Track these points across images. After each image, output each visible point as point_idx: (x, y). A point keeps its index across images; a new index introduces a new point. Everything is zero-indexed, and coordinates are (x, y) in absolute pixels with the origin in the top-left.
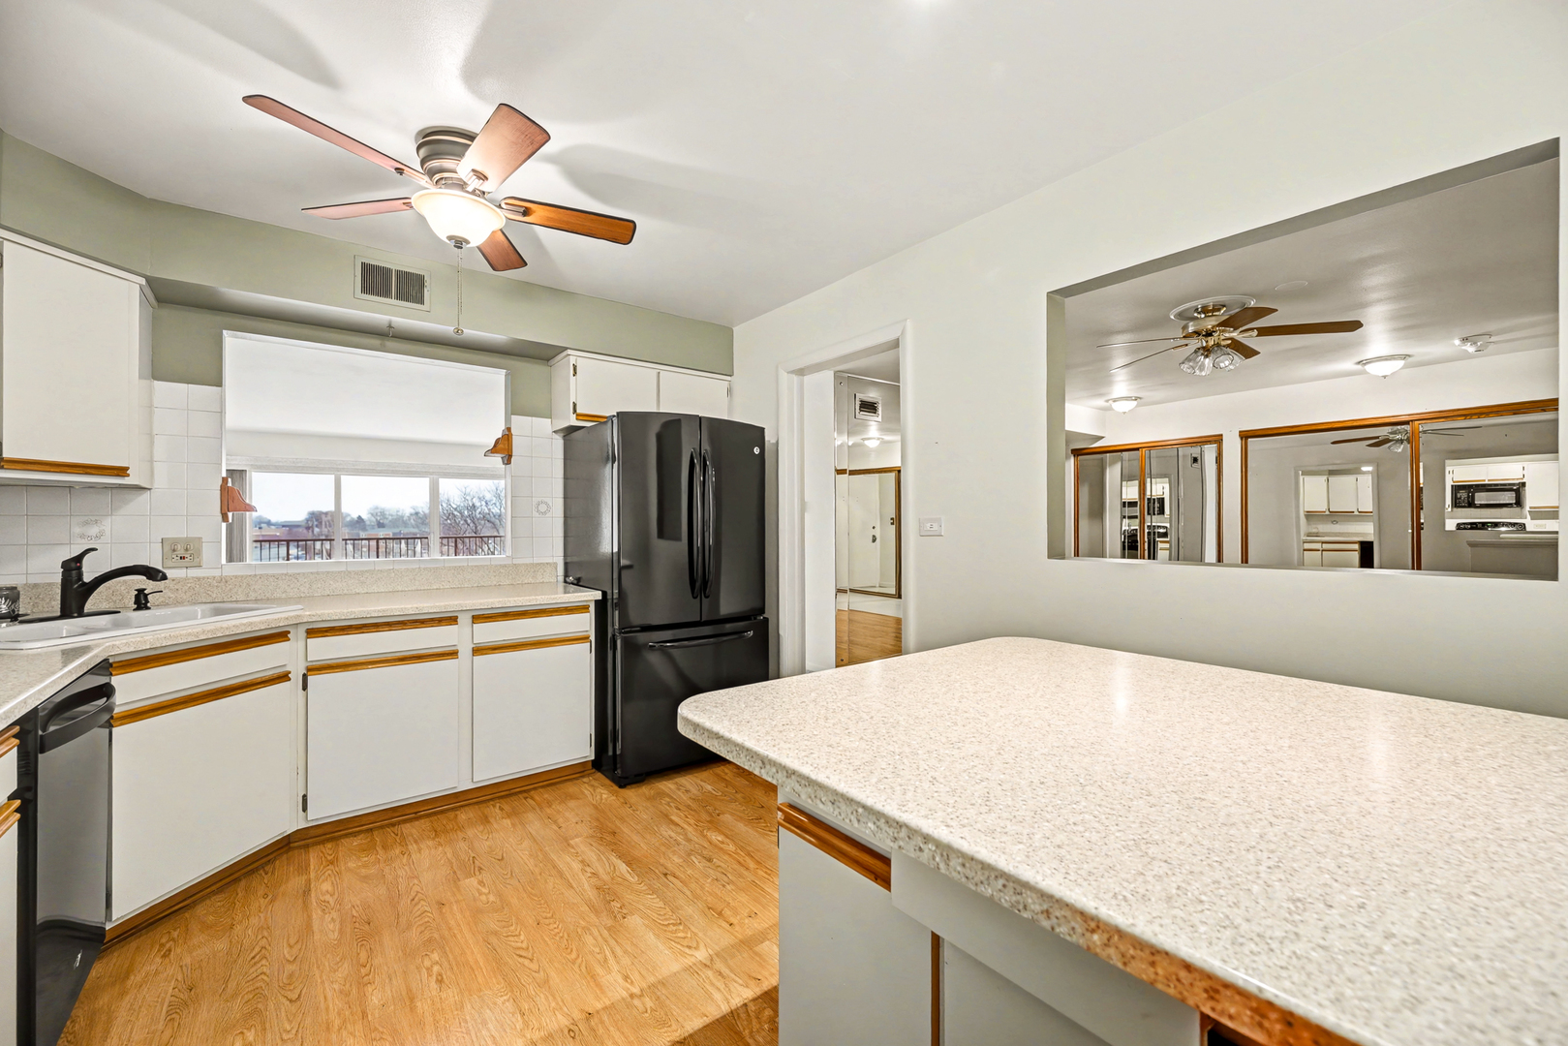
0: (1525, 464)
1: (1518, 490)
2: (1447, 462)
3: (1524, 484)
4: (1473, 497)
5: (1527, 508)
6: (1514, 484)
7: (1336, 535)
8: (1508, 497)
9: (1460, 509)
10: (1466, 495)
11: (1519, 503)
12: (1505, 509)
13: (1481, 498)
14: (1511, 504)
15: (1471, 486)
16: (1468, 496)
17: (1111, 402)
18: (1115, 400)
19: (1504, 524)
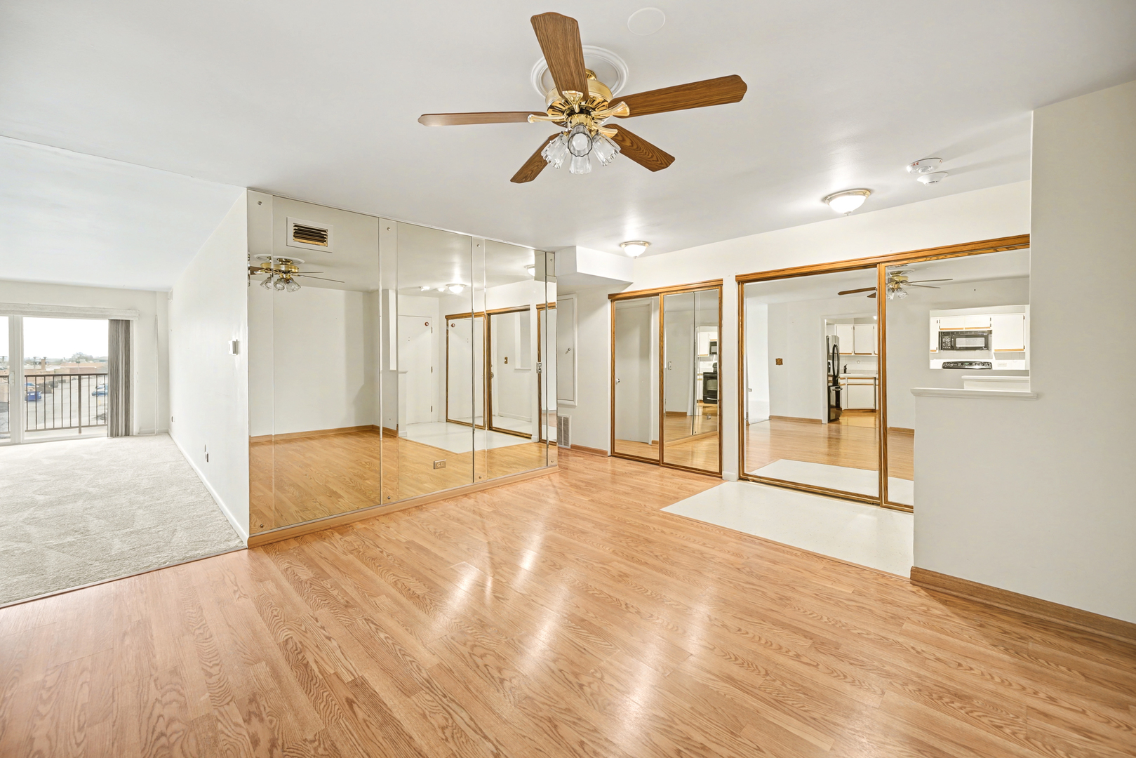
0: (992, 316)
1: (986, 335)
2: (931, 312)
3: (990, 332)
4: (955, 341)
5: (993, 351)
6: (984, 332)
7: (861, 372)
8: (980, 342)
9: (945, 351)
10: (949, 340)
11: (987, 347)
12: (977, 351)
13: (961, 342)
14: (982, 347)
15: (953, 333)
16: (951, 341)
17: (623, 246)
18: (627, 243)
19: (976, 363)
